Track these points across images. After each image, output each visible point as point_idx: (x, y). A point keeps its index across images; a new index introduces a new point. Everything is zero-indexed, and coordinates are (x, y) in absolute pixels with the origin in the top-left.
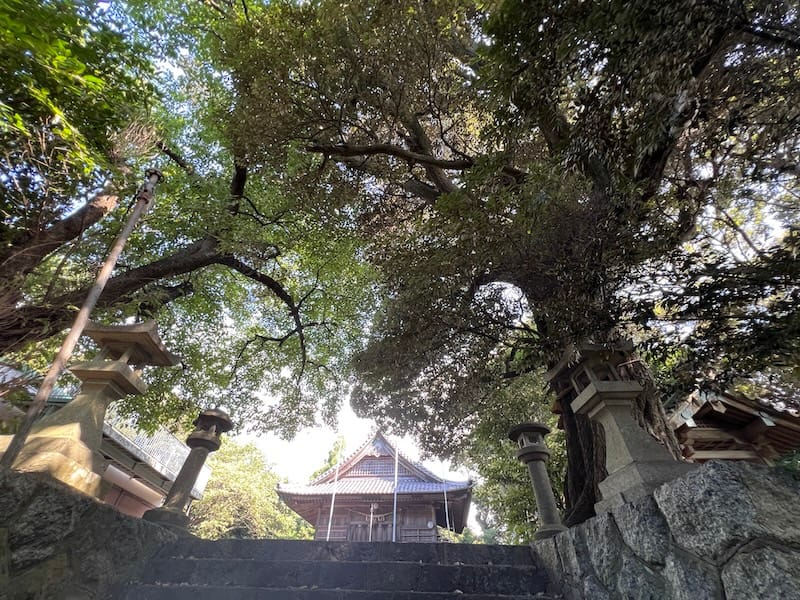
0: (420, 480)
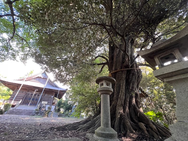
0: (53, 86)
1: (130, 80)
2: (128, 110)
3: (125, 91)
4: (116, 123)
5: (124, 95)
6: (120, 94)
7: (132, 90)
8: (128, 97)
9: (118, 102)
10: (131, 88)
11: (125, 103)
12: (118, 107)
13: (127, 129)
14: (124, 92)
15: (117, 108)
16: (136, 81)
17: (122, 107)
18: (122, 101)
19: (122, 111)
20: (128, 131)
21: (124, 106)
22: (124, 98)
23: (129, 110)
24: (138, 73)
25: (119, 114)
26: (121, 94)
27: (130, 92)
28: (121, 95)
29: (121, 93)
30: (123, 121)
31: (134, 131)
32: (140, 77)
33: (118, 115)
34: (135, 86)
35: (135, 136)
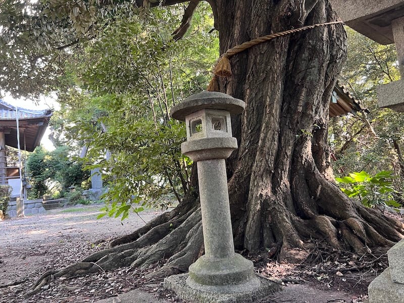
1: (301, 75)
2: (288, 184)
3: (280, 124)
4: (250, 228)
5: (276, 137)
6: (262, 135)
7: (304, 114)
8: (289, 141)
9: (255, 164)
10: (300, 109)
11: (278, 163)
12: (254, 181)
13: (283, 238)
14: (277, 126)
15: (251, 185)
16: (322, 78)
17: (267, 177)
18: (267, 161)
19: (266, 191)
20: (285, 244)
21: (274, 174)
22: (276, 147)
23: (291, 181)
24: (332, 44)
25: (259, 202)
26: (265, 137)
27: (298, 122)
28: (264, 140)
29: (266, 133)
30: (270, 219)
31: (302, 242)
32: (337, 61)
33: (256, 204)
34: (317, 99)
35: (302, 255)
